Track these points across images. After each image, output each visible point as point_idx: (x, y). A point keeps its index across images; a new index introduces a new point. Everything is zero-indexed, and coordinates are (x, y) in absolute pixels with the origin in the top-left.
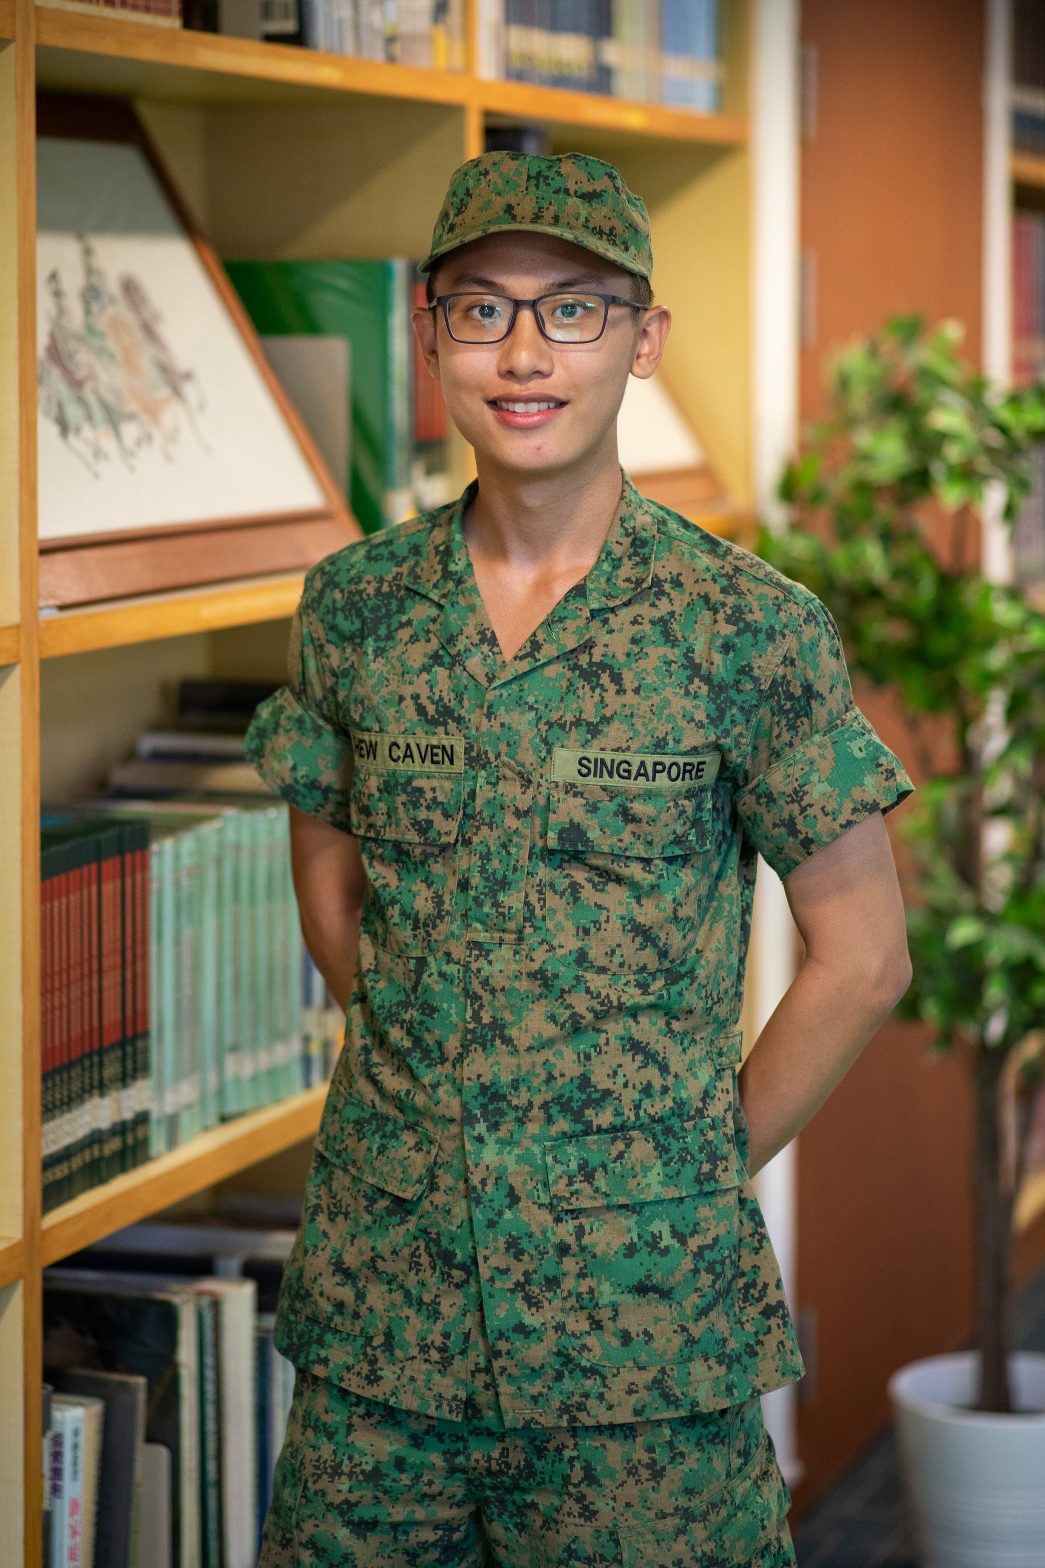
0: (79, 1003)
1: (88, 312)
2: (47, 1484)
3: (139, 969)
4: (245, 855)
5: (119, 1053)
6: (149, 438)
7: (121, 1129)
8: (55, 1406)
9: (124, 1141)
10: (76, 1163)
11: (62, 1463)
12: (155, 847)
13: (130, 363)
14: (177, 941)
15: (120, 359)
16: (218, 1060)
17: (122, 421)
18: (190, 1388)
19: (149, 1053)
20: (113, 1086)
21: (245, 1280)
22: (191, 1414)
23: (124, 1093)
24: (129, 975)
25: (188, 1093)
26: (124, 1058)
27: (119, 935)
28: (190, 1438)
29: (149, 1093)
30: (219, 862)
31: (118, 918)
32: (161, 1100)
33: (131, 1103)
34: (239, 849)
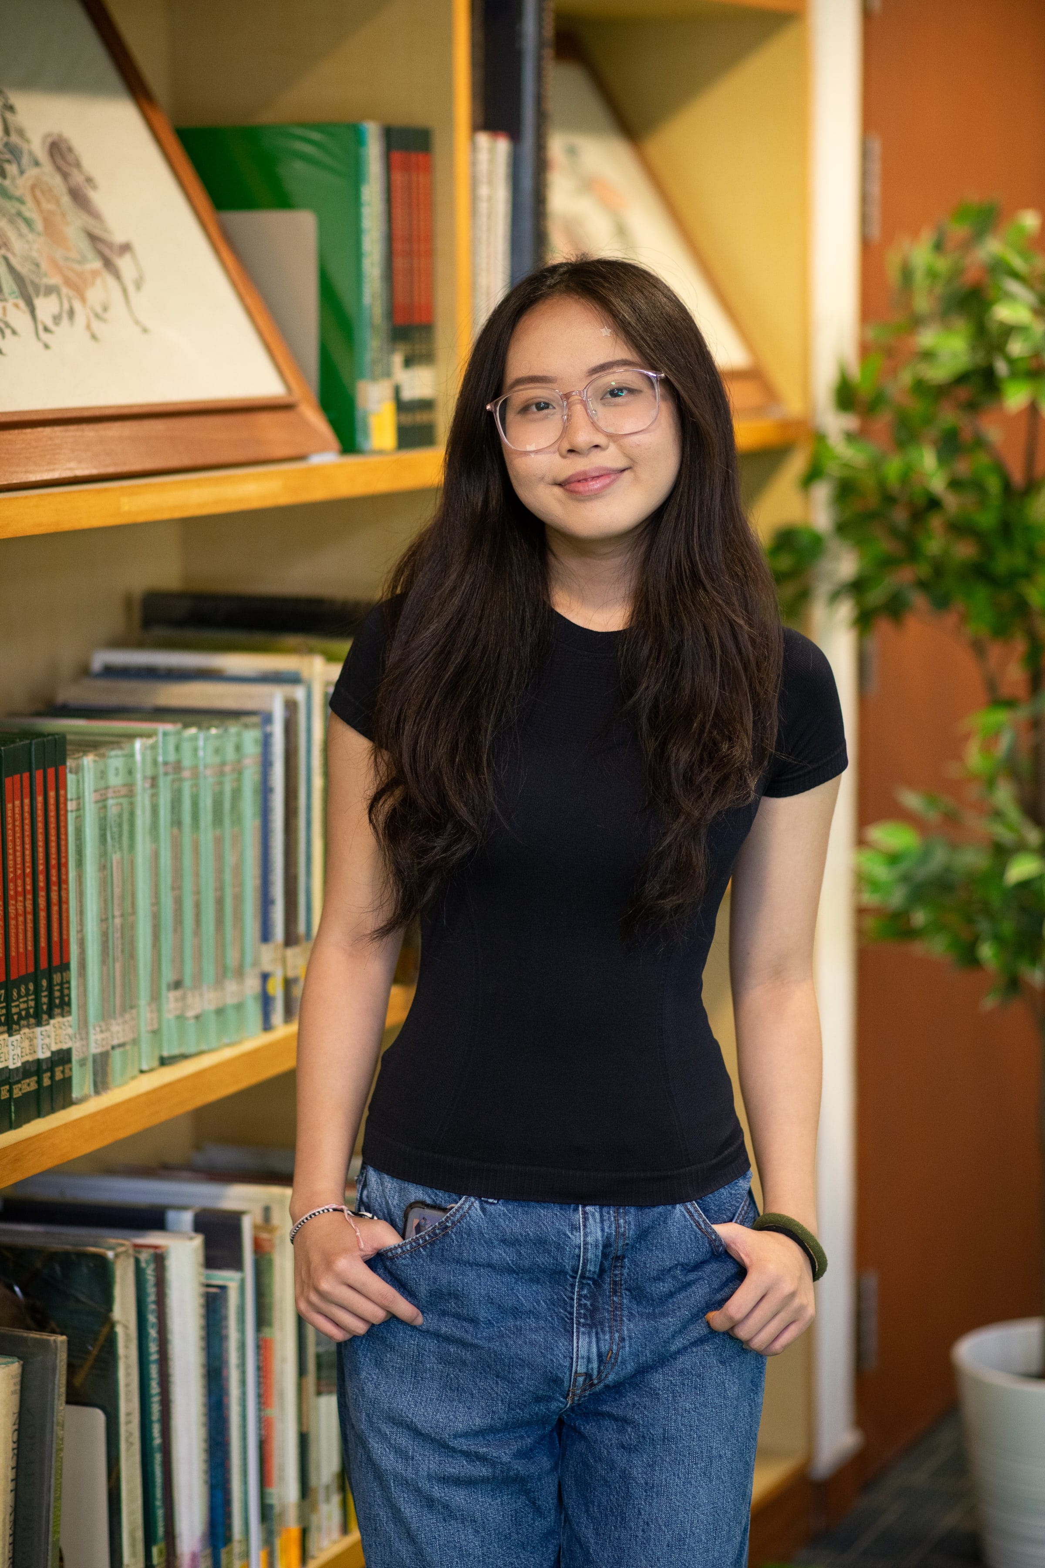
1: (3, 174)
3: (54, 896)
4: (186, 774)
5: (31, 987)
6: (71, 313)
7: (33, 1069)
9: (39, 1082)
12: (70, 763)
13: (53, 232)
14: (103, 867)
15: (39, 225)
16: (155, 997)
17: (38, 295)
18: (127, 1347)
19: (69, 988)
20: (23, 1022)
21: (193, 1234)
22: (128, 1375)
23: (38, 1030)
24: (42, 902)
25: (118, 1031)
26: (37, 992)
27: (28, 858)
28: (128, 1400)
29: (70, 1031)
30: (154, 781)
31: (27, 840)
32: (85, 1038)
33: (47, 1041)
34: (178, 767)
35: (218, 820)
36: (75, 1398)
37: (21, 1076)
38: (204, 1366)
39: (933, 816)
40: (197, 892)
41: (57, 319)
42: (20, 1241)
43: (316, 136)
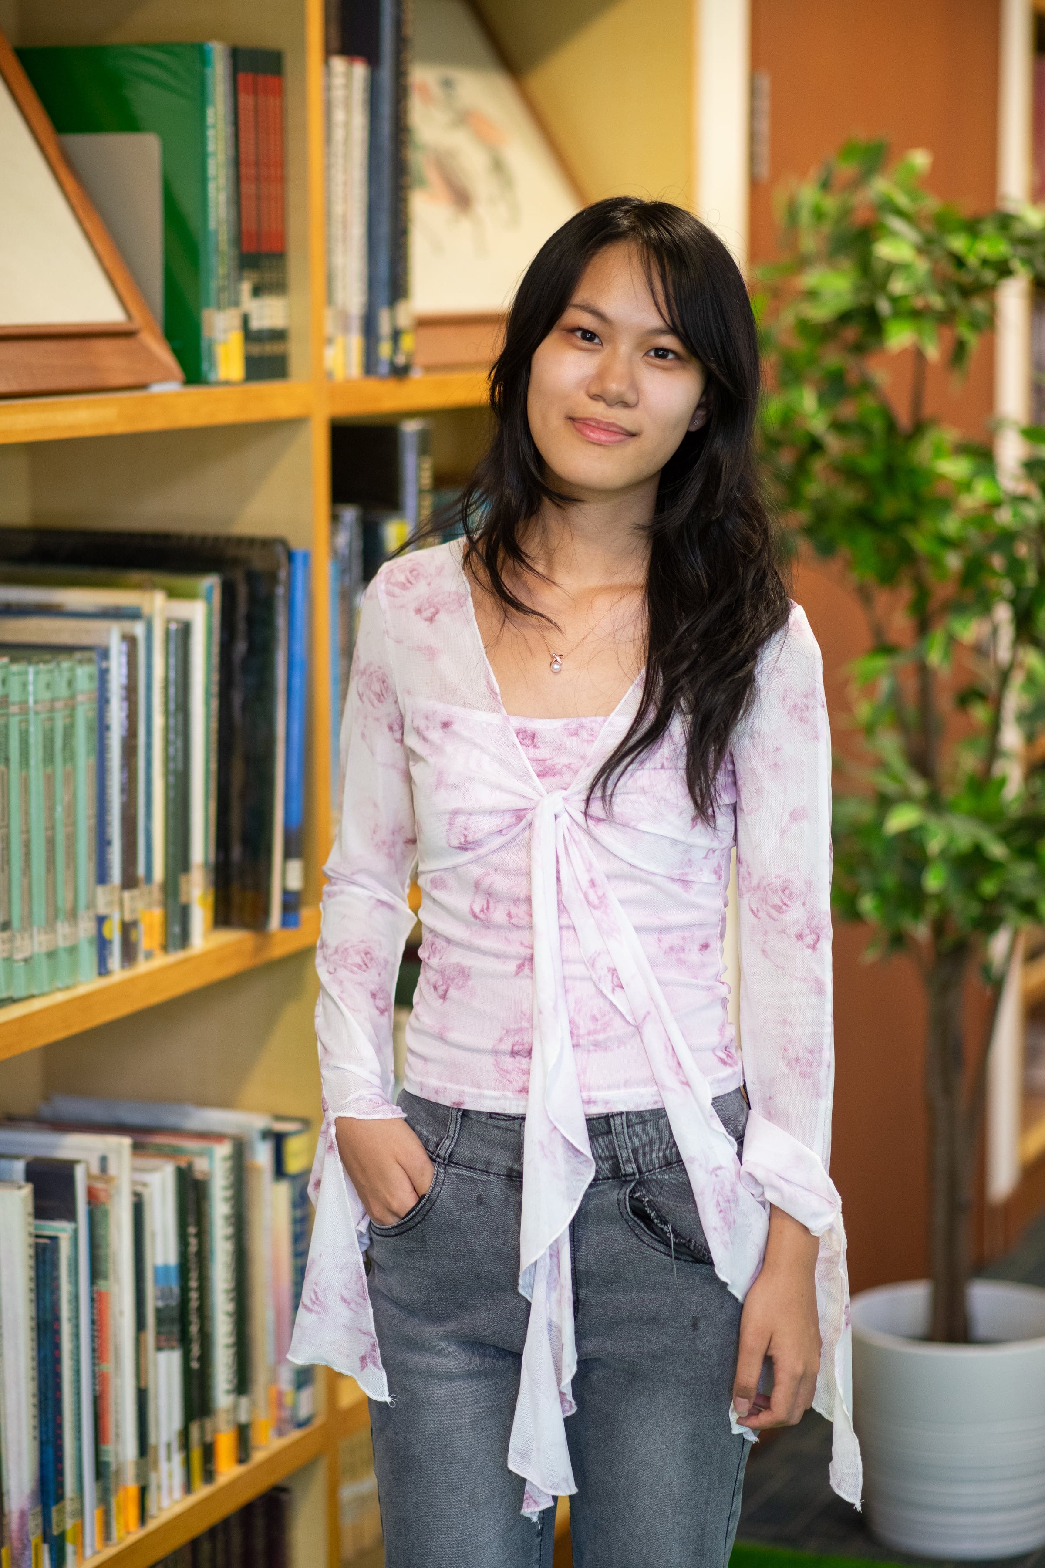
4: (14, 709)
21: (24, 1183)
35: (49, 758)
38: (33, 1319)
40: (26, 831)
43: (162, 57)
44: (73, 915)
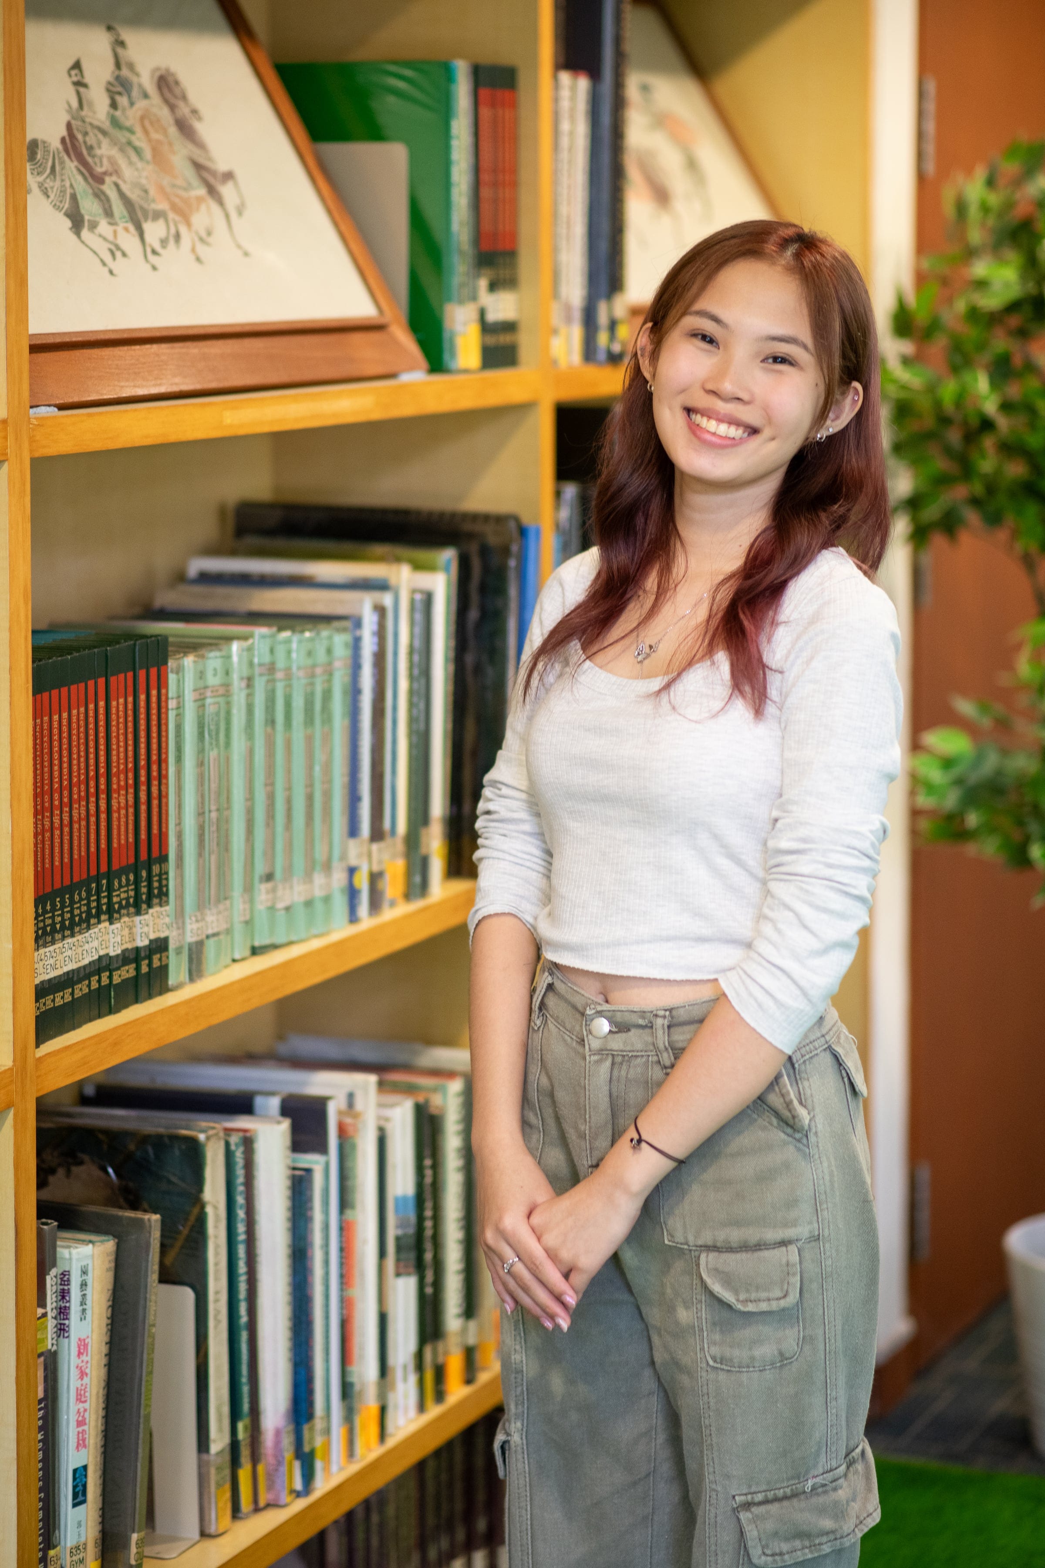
0: (83, 823)
1: (114, 105)
2: (51, 1323)
3: (155, 790)
4: (279, 675)
5: (132, 877)
6: (178, 237)
7: (133, 956)
8: (59, 1243)
9: (138, 969)
10: (81, 989)
11: (69, 1301)
12: (171, 663)
13: (159, 159)
14: (201, 764)
15: (148, 154)
16: (248, 889)
17: (146, 220)
18: (216, 1227)
19: (167, 879)
20: (123, 911)
21: (281, 1119)
22: (217, 1254)
23: (137, 919)
24: (143, 796)
25: (213, 921)
26: (137, 882)
27: (130, 754)
28: (217, 1279)
29: (167, 920)
30: (249, 682)
31: (130, 736)
32: (182, 927)
33: (146, 929)
34: (271, 668)
35: (309, 720)
36: (166, 1277)
37: (120, 963)
38: (290, 1246)
39: (986, 722)
40: (289, 788)
41: (164, 242)
42: (115, 1125)
43: (408, 73)
44: (327, 867)
